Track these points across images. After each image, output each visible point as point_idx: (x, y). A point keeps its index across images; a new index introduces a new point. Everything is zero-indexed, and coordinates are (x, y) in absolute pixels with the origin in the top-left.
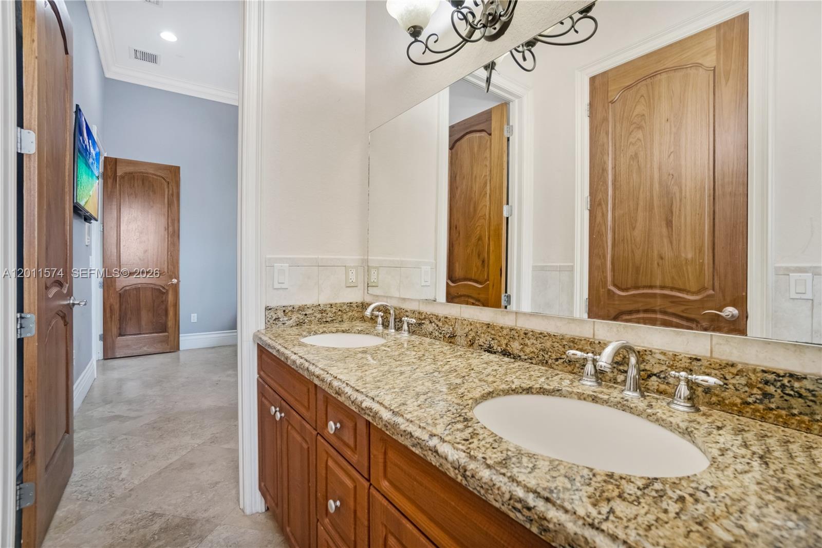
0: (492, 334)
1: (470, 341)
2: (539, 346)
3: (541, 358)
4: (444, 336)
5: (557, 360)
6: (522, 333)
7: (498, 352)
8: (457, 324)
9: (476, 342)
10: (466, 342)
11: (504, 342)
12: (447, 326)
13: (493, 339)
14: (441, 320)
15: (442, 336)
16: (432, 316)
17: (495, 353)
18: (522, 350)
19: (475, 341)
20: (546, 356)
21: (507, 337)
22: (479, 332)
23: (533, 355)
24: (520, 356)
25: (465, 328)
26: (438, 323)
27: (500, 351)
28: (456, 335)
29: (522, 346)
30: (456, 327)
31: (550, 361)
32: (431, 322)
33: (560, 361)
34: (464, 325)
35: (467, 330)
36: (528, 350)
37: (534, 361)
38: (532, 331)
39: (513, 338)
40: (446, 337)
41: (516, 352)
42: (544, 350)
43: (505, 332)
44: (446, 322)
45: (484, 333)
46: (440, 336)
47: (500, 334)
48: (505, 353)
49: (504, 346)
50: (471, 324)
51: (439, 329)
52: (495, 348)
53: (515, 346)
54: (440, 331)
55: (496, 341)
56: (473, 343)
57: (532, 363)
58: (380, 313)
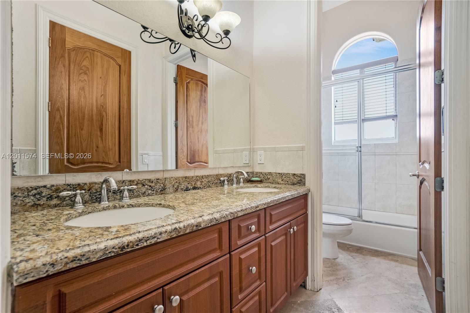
0: (188, 181)
1: (176, 189)
2: (207, 181)
3: (208, 185)
4: (157, 191)
5: (213, 184)
6: (201, 177)
7: (191, 189)
8: (166, 181)
9: (180, 188)
10: (173, 190)
11: (193, 183)
12: (159, 184)
13: (188, 184)
14: (154, 181)
15: (154, 192)
16: (145, 181)
17: (190, 190)
18: (201, 184)
19: (178, 188)
20: (209, 184)
21: (195, 181)
22: (181, 182)
23: (205, 185)
24: (200, 187)
25: (172, 182)
26: (151, 184)
27: (192, 188)
28: (166, 188)
29: (201, 183)
30: (166, 183)
31: (211, 185)
32: (144, 185)
33: (214, 184)
34: (172, 180)
35: (173, 183)
36: (203, 184)
37: (205, 187)
38: (205, 175)
39: (197, 180)
40: (158, 192)
41: (199, 186)
42: (208, 182)
43: (194, 179)
44: (158, 182)
45: (184, 182)
46: (152, 192)
47: (192, 180)
48: (195, 188)
49: (194, 185)
50: (176, 179)
51: (152, 188)
52: (189, 188)
53: (198, 184)
54: (152, 189)
55: (190, 184)
56: (177, 189)
57: (205, 188)
58: (78, 191)
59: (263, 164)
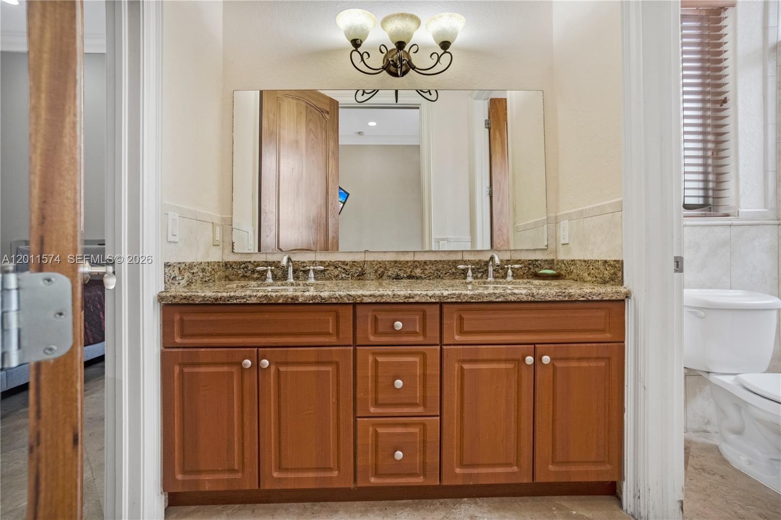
0: (399, 267)
1: (380, 275)
2: (434, 268)
3: (435, 274)
4: (352, 276)
5: (446, 274)
6: (422, 263)
7: (404, 277)
8: (366, 265)
9: (385, 274)
10: (375, 277)
11: (409, 270)
12: (355, 268)
13: (400, 270)
14: (349, 264)
15: (350, 276)
16: (337, 263)
17: (402, 279)
18: (423, 273)
19: (384, 274)
20: (439, 273)
21: (411, 267)
22: (388, 267)
23: (430, 274)
24: (421, 277)
25: (374, 267)
26: (345, 267)
27: (405, 276)
28: (365, 273)
29: (422, 271)
30: (365, 267)
31: (442, 276)
32: (336, 267)
33: (448, 274)
34: (373, 264)
35: (376, 268)
36: (427, 272)
37: (431, 278)
38: (430, 261)
39: (416, 267)
40: (354, 277)
41: (418, 275)
42: (437, 270)
43: (409, 264)
44: (354, 265)
45: (392, 267)
46: (347, 276)
47: (406, 266)
48: (410, 277)
49: (409, 273)
50: (380, 263)
51: (346, 271)
52: (401, 276)
53: (418, 272)
54: (347, 273)
55: (402, 271)
56: (382, 276)
57: (430, 279)
58: (269, 268)
59: (568, 244)
